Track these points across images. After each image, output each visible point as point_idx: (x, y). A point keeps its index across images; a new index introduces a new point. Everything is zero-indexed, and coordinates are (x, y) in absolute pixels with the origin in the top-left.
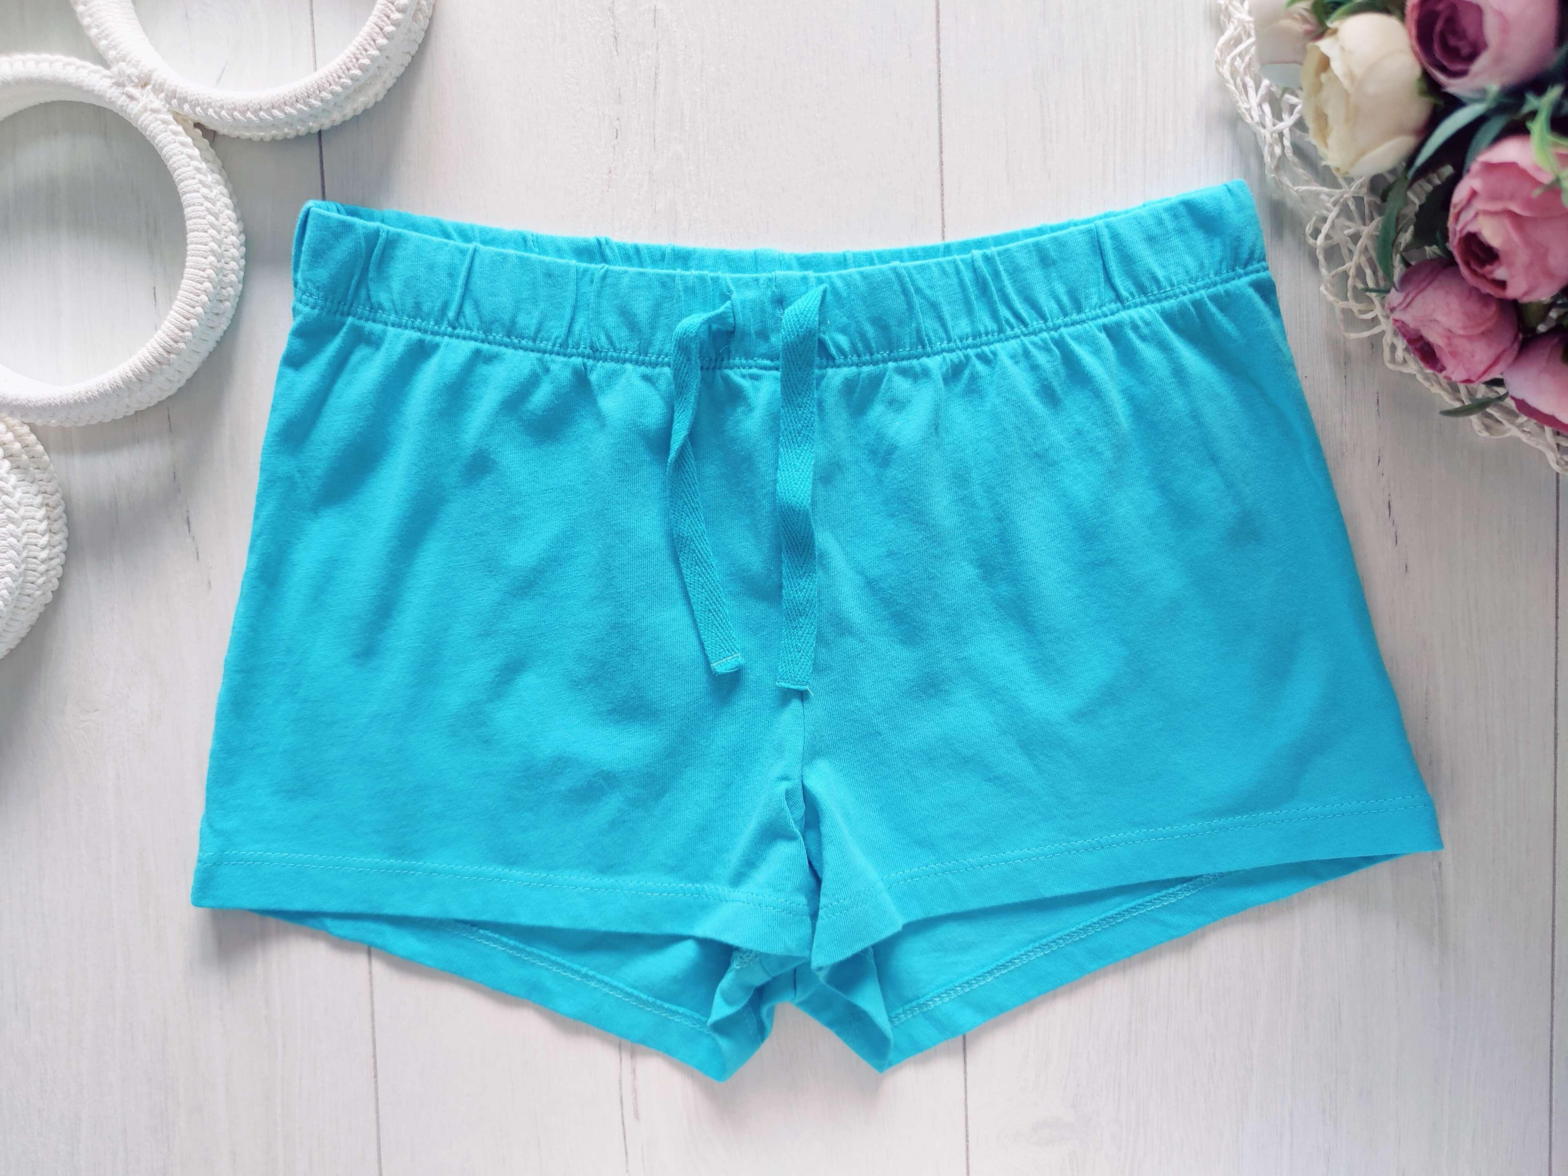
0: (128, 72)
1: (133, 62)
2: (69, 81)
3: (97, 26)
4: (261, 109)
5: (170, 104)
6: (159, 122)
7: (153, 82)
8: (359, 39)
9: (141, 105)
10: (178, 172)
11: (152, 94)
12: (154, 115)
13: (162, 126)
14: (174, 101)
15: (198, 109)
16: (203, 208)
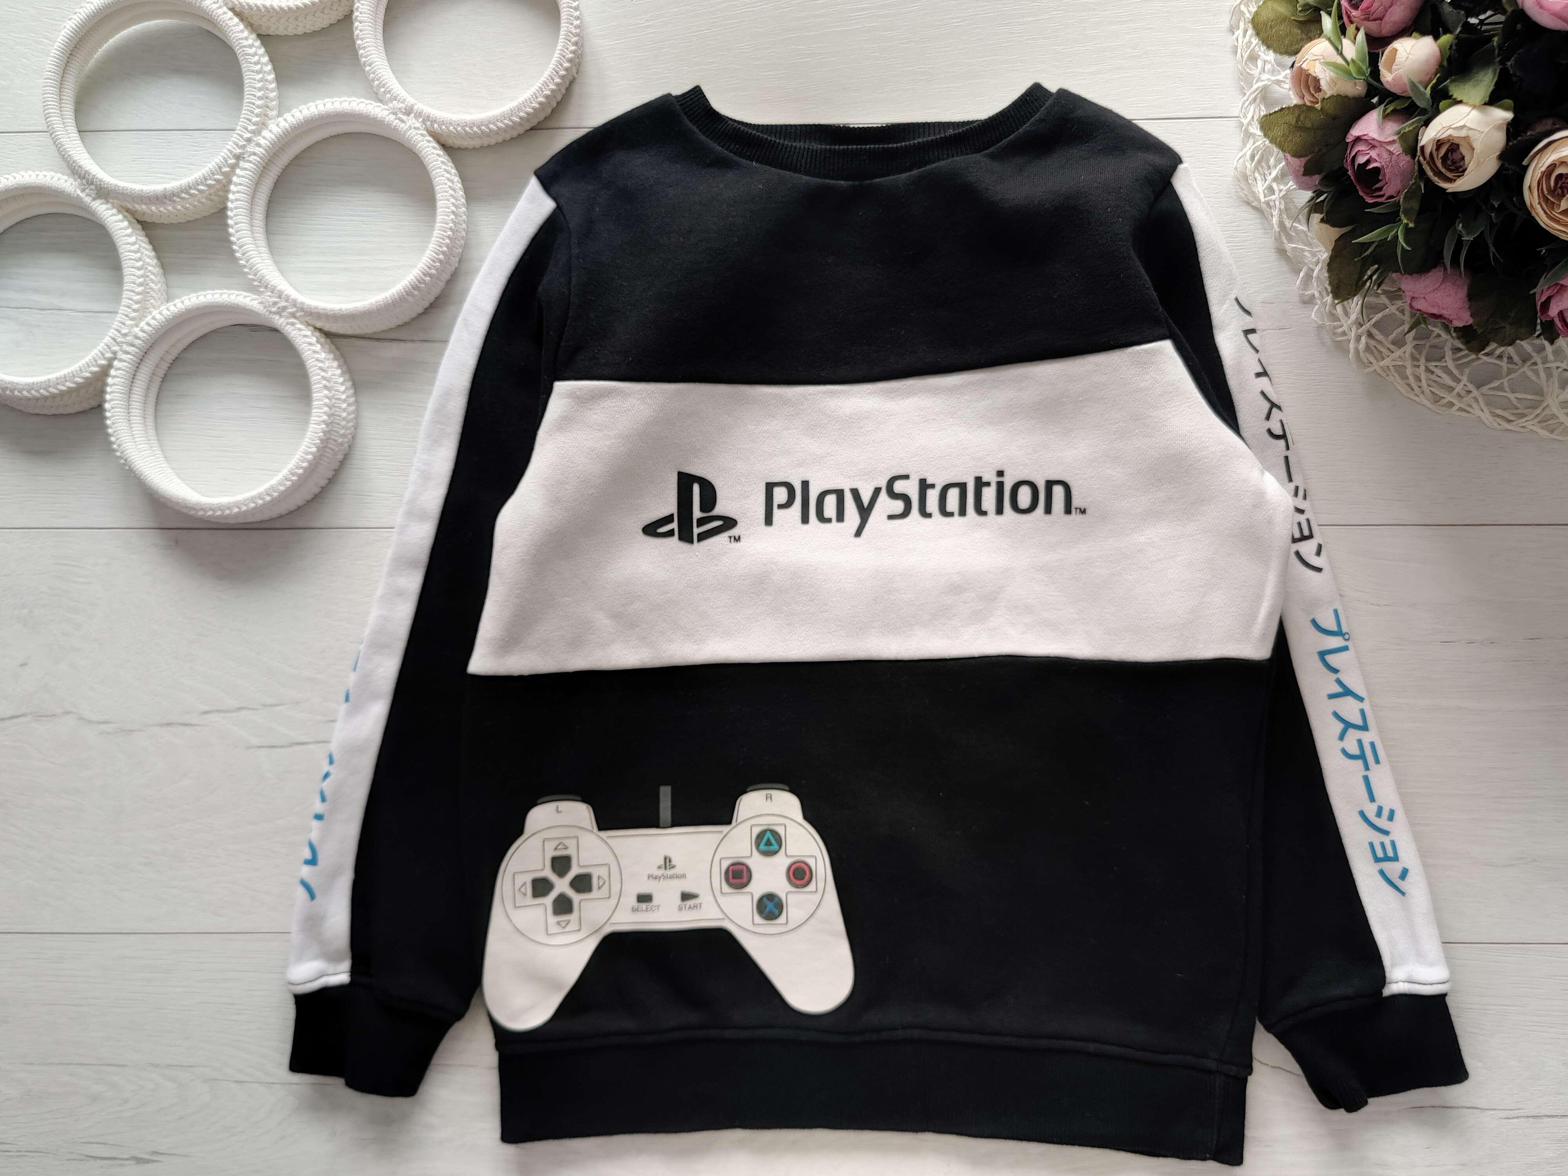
0: (399, 106)
1: (401, 100)
2: (362, 112)
3: (378, 80)
4: (482, 125)
5: (425, 124)
6: (419, 136)
7: (415, 111)
8: (543, 79)
9: (408, 125)
10: (431, 165)
11: (414, 119)
12: (416, 131)
13: (422, 138)
14: (429, 123)
15: (444, 127)
16: (447, 186)
